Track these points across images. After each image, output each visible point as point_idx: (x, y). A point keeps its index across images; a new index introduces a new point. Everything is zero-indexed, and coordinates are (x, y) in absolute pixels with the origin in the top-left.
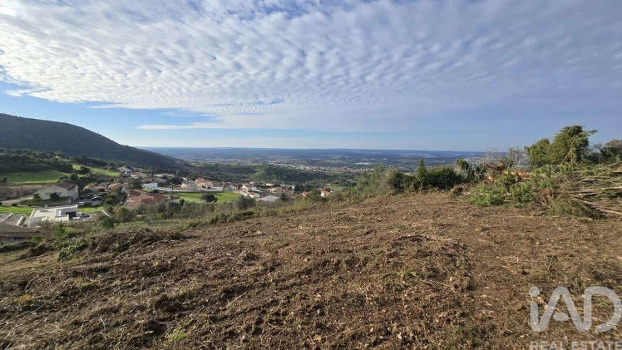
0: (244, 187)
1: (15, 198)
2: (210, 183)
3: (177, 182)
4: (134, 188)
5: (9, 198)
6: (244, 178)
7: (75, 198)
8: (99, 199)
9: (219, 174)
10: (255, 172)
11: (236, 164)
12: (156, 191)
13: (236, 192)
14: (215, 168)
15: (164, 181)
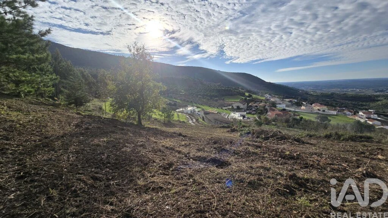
0: (361, 113)
1: (226, 107)
2: (325, 108)
3: (299, 105)
4: (272, 106)
5: (224, 107)
6: (362, 105)
7: (245, 109)
8: (255, 111)
9: (334, 100)
10: (378, 101)
11: (353, 93)
12: (284, 110)
13: (351, 117)
14: (331, 96)
15: (290, 103)
